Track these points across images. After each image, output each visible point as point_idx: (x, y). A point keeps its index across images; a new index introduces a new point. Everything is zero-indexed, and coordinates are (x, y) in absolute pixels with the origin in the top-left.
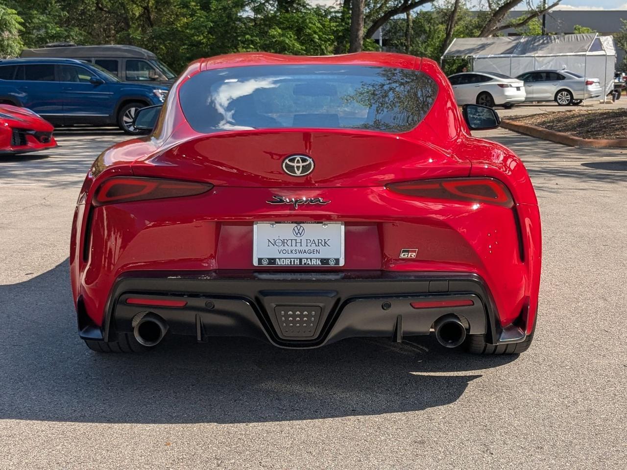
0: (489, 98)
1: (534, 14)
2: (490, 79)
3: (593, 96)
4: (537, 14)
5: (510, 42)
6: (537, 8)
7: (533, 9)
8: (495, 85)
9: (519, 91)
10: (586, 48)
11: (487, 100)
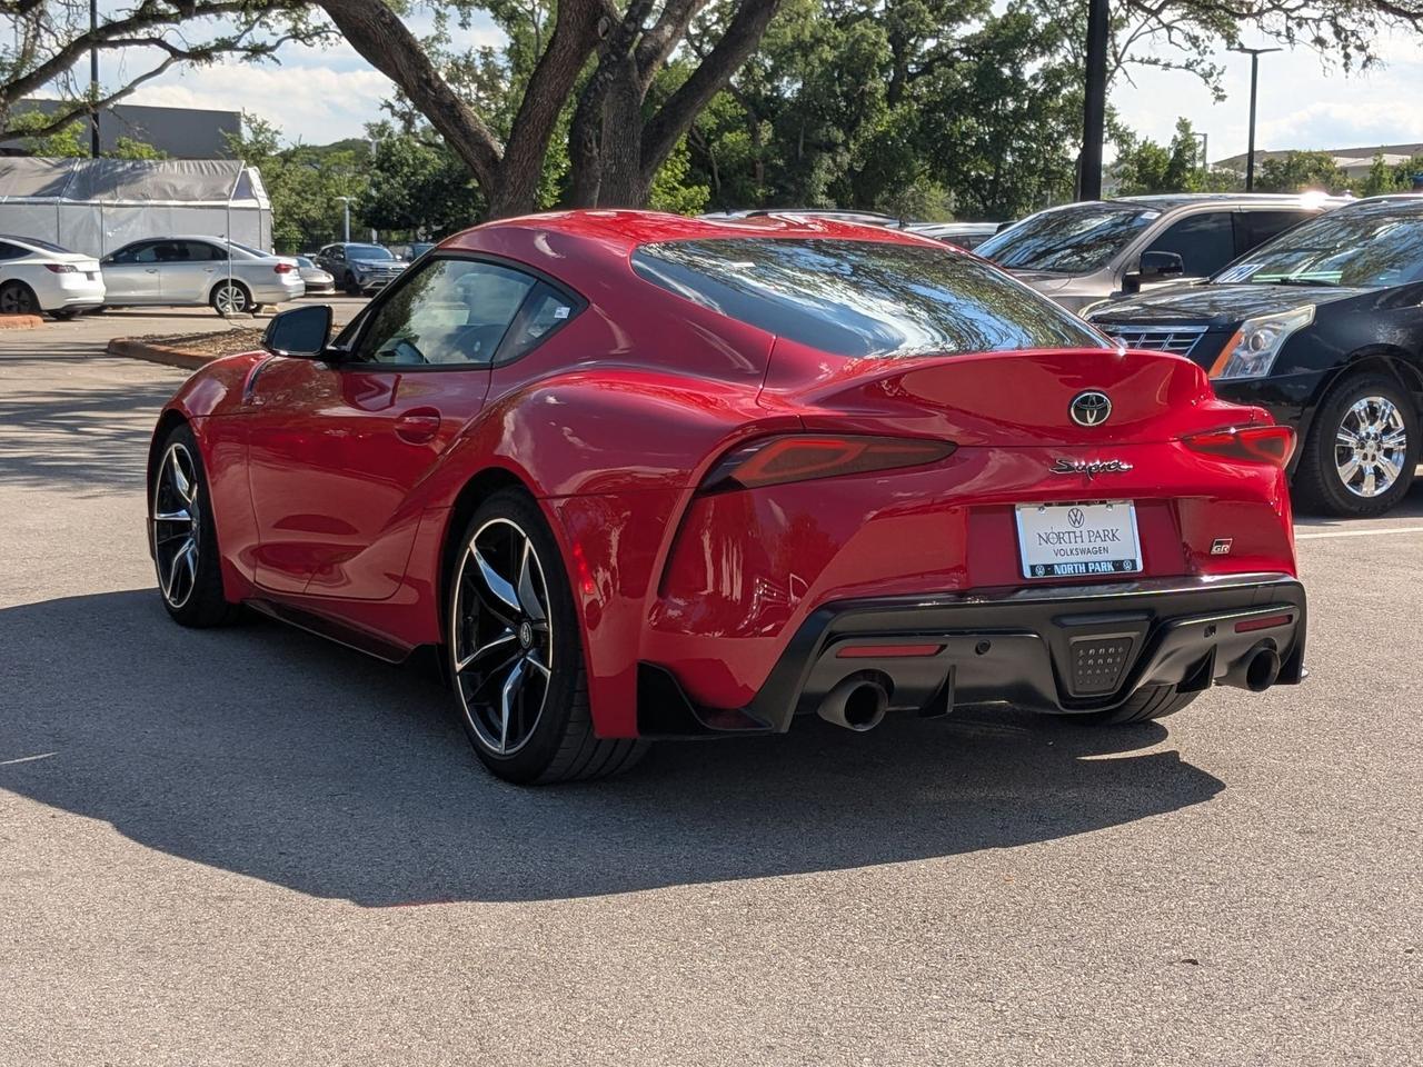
0: (24, 296)
1: (78, 110)
2: (23, 253)
3: (292, 296)
4: (87, 110)
5: (48, 170)
6: (85, 95)
7: (78, 97)
8: (40, 265)
9: (91, 282)
10: (225, 190)
11: (21, 298)
